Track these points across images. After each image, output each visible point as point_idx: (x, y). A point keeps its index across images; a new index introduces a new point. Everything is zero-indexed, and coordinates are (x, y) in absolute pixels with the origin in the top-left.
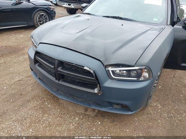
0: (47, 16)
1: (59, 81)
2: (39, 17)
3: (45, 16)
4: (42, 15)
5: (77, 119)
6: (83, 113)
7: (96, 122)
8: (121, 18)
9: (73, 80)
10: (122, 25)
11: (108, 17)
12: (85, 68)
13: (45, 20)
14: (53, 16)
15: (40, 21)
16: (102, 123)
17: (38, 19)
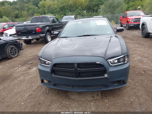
0: (16, 48)
1: (78, 78)
2: (10, 49)
3: (14, 49)
4: (12, 48)
5: (92, 103)
6: (93, 99)
7: (105, 101)
8: (89, 35)
9: (87, 74)
10: (95, 38)
11: (80, 36)
12: (97, 63)
13: (15, 51)
14: (21, 47)
15: (11, 53)
16: (109, 101)
17: (10, 51)
